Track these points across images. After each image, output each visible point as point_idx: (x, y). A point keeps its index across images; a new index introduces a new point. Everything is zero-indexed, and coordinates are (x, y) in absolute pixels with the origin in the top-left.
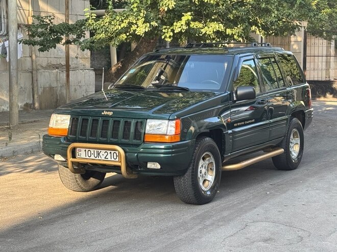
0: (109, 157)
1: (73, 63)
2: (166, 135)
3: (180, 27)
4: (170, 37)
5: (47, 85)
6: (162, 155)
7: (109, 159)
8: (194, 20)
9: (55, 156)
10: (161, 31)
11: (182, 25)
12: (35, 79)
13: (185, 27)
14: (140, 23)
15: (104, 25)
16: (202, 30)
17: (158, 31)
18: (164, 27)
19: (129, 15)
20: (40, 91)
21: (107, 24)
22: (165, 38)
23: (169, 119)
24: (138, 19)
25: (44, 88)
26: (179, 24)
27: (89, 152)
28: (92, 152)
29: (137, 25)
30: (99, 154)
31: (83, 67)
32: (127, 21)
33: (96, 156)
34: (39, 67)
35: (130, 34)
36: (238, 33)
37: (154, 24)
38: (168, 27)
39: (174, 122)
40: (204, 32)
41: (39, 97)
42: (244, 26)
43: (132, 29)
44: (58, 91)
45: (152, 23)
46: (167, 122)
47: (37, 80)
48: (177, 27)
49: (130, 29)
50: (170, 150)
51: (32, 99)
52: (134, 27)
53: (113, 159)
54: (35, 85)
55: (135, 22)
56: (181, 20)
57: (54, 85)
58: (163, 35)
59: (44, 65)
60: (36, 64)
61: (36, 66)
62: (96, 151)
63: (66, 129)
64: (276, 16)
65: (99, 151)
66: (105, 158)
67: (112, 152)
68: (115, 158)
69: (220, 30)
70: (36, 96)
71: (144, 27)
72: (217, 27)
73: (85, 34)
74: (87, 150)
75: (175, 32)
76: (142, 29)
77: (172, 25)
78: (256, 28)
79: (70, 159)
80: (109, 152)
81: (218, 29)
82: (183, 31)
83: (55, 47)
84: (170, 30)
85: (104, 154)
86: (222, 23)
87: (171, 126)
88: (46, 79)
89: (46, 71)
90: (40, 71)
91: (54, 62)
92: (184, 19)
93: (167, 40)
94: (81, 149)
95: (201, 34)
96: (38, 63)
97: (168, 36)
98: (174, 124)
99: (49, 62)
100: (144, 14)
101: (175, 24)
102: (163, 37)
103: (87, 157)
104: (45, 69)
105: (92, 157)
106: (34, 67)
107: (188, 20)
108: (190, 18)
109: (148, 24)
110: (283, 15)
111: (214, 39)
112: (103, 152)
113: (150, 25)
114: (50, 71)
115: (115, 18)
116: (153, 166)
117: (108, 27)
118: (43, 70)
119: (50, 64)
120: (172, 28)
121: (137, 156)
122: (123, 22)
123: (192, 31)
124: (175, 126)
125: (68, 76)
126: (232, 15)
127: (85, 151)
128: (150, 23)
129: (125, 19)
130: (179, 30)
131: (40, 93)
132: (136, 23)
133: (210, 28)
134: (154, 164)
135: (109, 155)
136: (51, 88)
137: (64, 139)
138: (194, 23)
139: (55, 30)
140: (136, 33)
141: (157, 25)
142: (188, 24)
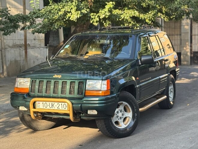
0: (60, 107)
1: (32, 43)
2: (101, 91)
3: (104, 14)
4: (97, 22)
5: (13, 59)
6: (98, 105)
7: (61, 109)
8: (115, 8)
9: (20, 107)
10: (90, 17)
11: (105, 12)
12: (3, 55)
13: (108, 14)
14: (73, 11)
15: (45, 13)
16: (122, 16)
17: (88, 17)
18: (92, 14)
19: (65, 5)
20: (8, 63)
21: (48, 12)
22: (93, 22)
23: (102, 80)
24: (72, 9)
25: (11, 61)
26: (103, 12)
27: (46, 104)
28: (48, 104)
29: (71, 13)
30: (53, 105)
31: (39, 46)
32: (63, 10)
33: (51, 107)
34: (7, 47)
35: (66, 20)
36: (149, 17)
37: (84, 11)
38: (95, 14)
39: (106, 81)
40: (123, 18)
41: (7, 68)
42: (154, 12)
43: (67, 16)
44: (21, 64)
45: (82, 11)
46: (101, 81)
47: (5, 56)
48: (102, 14)
49: (66, 16)
50: (104, 101)
51: (2, 69)
52: (69, 15)
53: (63, 109)
54: (4, 59)
55: (69, 11)
56: (105, 8)
57: (18, 59)
58: (91, 20)
59: (11, 45)
60: (4, 44)
61: (4, 46)
62: (50, 103)
63: (27, 88)
64: (178, 3)
65: (53, 103)
66: (58, 108)
67: (63, 104)
68: (65, 108)
69: (136, 16)
70: (5, 67)
71: (76, 14)
72: (133, 13)
73: (36, 22)
74: (44, 103)
75: (101, 18)
76: (74, 16)
77: (98, 12)
78: (161, 14)
79: (32, 110)
80: (60, 103)
81: (133, 15)
82: (107, 17)
83: (15, 32)
84: (96, 17)
85: (57, 105)
86: (137, 10)
87: (104, 84)
88: (12, 55)
89: (12, 49)
90: (8, 49)
91: (18, 43)
92: (107, 7)
93: (94, 24)
94: (40, 102)
95: (121, 19)
96: (6, 44)
97: (95, 21)
98: (106, 83)
99: (15, 43)
100: (76, 3)
101: (100, 11)
102: (91, 22)
103: (44, 108)
104: (11, 48)
105: (48, 108)
106: (3, 46)
107: (110, 8)
108: (112, 6)
109: (79, 12)
110: (184, 3)
111: (130, 23)
112: (56, 104)
113: (81, 12)
114: (15, 49)
115: (54, 8)
116: (92, 112)
117: (48, 15)
118: (10, 49)
119: (15, 44)
120: (98, 15)
121: (81, 106)
122: (60, 11)
123: (113, 17)
124: (106, 84)
125: (26, 52)
126: (144, 4)
127: (43, 103)
128: (81, 11)
129: (62, 8)
130: (104, 16)
131: (8, 65)
132: (71, 11)
133: (128, 14)
134: (93, 111)
135: (61, 106)
136: (16, 61)
137: (27, 95)
138: (115, 10)
139: (11, 19)
140: (70, 19)
141: (86, 12)
142: (110, 11)
